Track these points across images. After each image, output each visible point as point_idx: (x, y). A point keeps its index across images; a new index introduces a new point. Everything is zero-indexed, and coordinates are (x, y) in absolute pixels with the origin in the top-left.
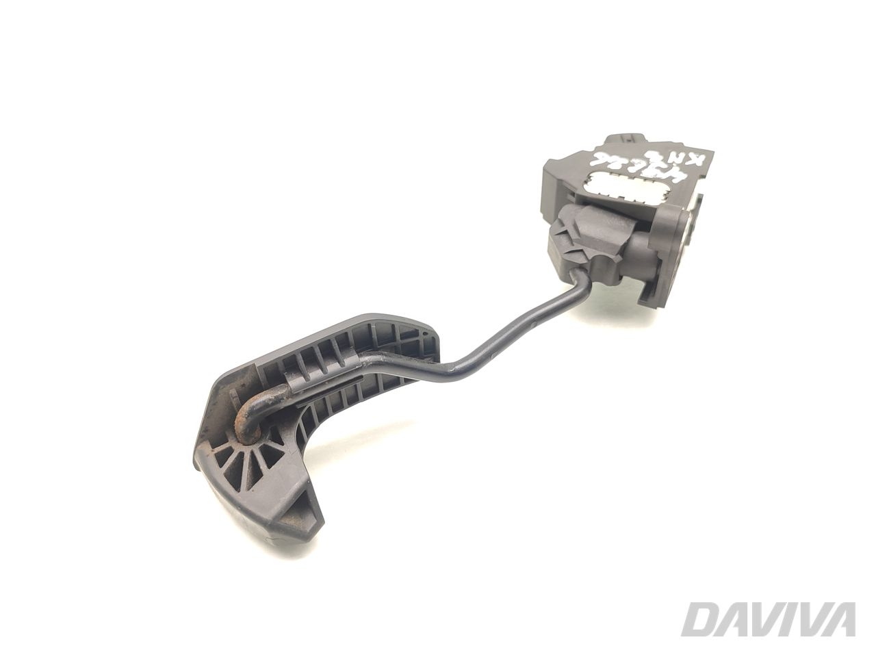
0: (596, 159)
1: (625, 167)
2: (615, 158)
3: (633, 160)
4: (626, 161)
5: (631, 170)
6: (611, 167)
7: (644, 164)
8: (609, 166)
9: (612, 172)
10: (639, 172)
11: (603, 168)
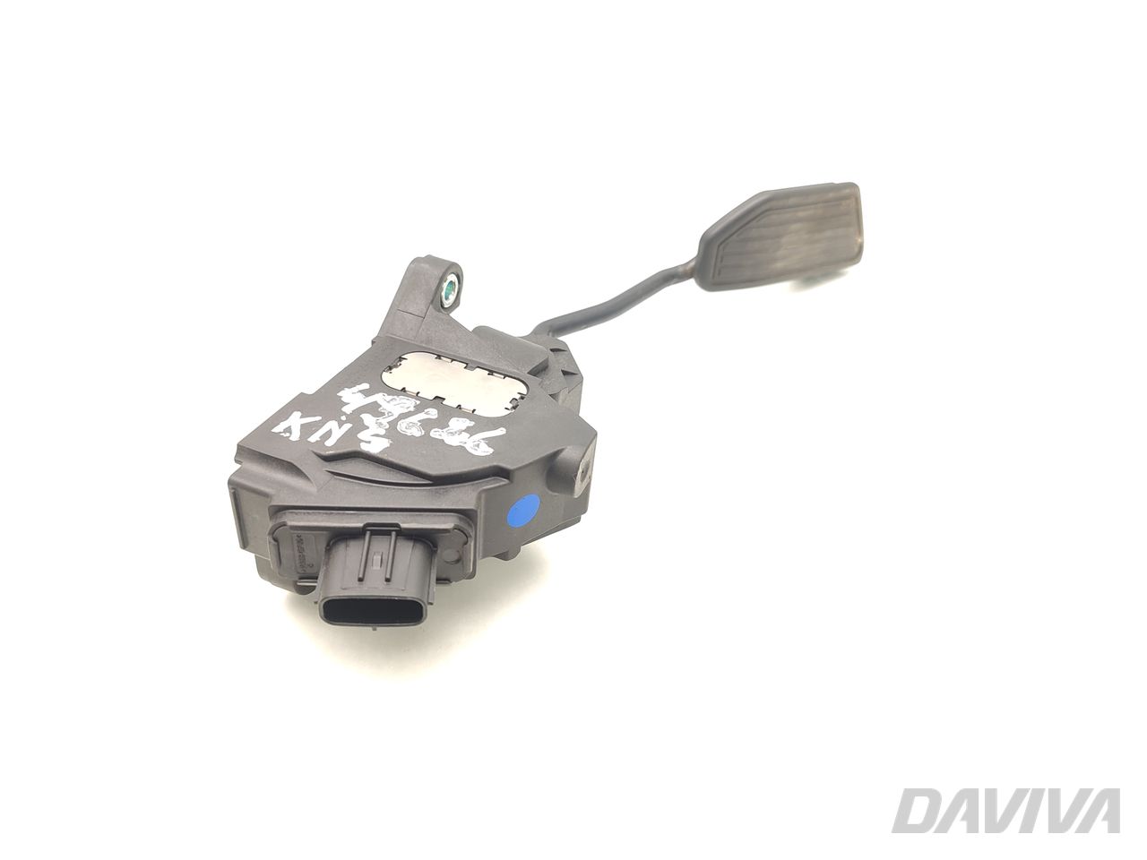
0: (490, 442)
1: (442, 423)
2: (453, 441)
3: (416, 432)
4: (435, 434)
5: (433, 413)
6: (466, 423)
7: (402, 426)
8: (472, 424)
9: (472, 415)
10: (418, 409)
11: (481, 423)
